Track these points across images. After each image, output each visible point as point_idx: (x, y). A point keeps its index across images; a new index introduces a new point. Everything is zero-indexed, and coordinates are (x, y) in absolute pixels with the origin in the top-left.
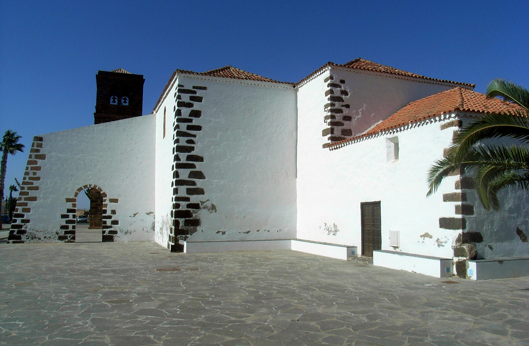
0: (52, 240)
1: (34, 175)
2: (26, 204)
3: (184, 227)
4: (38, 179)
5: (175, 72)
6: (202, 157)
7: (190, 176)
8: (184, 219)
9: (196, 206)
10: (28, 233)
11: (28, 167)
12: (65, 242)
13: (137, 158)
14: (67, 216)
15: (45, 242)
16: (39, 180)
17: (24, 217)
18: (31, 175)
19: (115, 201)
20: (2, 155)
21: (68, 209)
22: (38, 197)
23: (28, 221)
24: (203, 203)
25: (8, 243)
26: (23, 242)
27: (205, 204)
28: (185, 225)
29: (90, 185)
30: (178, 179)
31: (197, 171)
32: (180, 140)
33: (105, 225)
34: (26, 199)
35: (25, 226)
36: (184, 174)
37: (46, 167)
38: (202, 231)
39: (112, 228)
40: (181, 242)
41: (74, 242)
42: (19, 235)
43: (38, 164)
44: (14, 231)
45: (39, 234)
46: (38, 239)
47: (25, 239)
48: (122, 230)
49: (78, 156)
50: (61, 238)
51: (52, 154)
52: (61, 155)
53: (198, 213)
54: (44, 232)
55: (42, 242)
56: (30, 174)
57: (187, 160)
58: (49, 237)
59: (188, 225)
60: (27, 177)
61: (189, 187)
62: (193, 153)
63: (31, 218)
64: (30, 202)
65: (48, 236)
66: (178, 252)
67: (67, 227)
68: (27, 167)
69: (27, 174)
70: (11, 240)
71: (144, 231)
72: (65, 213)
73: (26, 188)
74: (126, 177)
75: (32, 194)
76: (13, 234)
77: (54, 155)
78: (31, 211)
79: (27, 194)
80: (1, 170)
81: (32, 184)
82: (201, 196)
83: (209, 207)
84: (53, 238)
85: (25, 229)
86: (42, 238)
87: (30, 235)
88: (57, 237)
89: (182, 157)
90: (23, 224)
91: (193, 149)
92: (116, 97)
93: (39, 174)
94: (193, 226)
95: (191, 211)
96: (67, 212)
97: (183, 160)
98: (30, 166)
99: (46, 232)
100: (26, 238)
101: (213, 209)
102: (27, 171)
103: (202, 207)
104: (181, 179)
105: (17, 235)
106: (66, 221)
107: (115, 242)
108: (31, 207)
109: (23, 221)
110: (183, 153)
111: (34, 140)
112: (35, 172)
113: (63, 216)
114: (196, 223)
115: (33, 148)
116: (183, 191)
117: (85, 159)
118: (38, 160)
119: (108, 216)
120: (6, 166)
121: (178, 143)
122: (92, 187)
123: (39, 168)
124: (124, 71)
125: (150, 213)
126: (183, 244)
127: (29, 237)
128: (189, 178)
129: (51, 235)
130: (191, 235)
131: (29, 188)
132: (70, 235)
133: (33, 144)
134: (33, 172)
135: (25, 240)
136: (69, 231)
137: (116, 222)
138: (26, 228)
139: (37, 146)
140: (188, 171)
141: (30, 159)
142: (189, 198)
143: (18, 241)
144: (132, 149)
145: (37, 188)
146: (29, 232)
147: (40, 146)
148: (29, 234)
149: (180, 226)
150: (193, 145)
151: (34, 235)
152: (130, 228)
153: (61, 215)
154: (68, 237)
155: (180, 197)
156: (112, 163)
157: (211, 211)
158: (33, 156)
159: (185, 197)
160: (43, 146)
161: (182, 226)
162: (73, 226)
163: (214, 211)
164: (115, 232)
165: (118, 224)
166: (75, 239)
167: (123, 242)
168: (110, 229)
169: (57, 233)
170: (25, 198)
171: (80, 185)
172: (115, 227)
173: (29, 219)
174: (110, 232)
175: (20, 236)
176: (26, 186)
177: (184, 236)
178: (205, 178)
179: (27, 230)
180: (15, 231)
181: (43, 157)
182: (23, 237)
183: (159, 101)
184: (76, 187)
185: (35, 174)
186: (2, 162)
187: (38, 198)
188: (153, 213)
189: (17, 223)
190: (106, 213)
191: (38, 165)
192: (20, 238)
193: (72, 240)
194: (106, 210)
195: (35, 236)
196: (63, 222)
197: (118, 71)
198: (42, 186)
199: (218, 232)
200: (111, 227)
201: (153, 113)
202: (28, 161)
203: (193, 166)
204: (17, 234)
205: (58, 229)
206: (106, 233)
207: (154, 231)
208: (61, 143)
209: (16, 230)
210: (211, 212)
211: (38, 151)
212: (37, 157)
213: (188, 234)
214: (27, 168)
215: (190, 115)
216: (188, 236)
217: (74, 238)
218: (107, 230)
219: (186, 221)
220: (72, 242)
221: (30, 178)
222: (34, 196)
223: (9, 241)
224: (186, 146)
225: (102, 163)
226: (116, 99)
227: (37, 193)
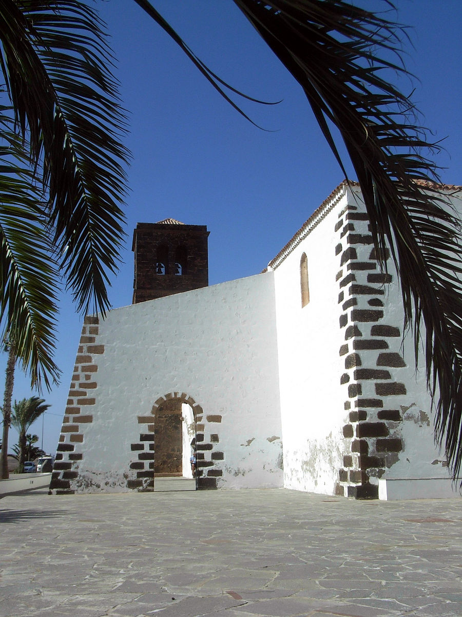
0: (117, 488)
1: (87, 379)
2: (75, 429)
3: (376, 453)
4: (93, 385)
5: (341, 185)
6: (397, 328)
7: (379, 363)
8: (375, 439)
9: (394, 415)
10: (80, 476)
11: (78, 367)
12: (139, 491)
13: (249, 346)
14: (141, 447)
15: (107, 492)
16: (95, 387)
17: (73, 450)
18: (83, 380)
19: (217, 419)
20: (8, 360)
21: (141, 435)
22: (93, 416)
23: (79, 457)
24: (405, 409)
25: (50, 493)
26: (72, 492)
27: (408, 411)
28: (378, 450)
29: (176, 394)
30: (359, 368)
31: (390, 354)
32: (359, 300)
33: (202, 460)
34: (75, 420)
35: (75, 465)
36: (370, 359)
37: (105, 366)
38: (407, 459)
39: (213, 465)
40: (372, 480)
41: (153, 491)
42: (67, 480)
43: (93, 360)
44: (58, 474)
45: (97, 478)
46: (95, 486)
47: (76, 486)
48: (230, 468)
49: (154, 346)
50: (132, 485)
51: (115, 344)
52: (128, 346)
53: (399, 428)
54: (105, 474)
55: (102, 491)
56: (81, 378)
57: (372, 335)
58: (114, 483)
59: (383, 450)
60: (77, 383)
61: (379, 381)
62: (381, 322)
63: (84, 452)
64: (82, 424)
65: (111, 481)
66: (369, 499)
67: (141, 466)
68: (75, 367)
69: (76, 378)
70: (54, 489)
71: (266, 470)
72: (137, 441)
73: (75, 402)
74: (233, 378)
75: (85, 410)
76: (57, 478)
77: (117, 346)
78: (84, 439)
79: (77, 411)
80: (6, 382)
81: (85, 394)
82: (401, 397)
83: (417, 417)
84: (120, 485)
85: (75, 470)
86: (102, 484)
87: (83, 480)
88: (126, 483)
89: (363, 329)
90: (72, 461)
91: (380, 314)
92: (162, 265)
93: (95, 376)
94: (391, 451)
95: (386, 425)
96: (141, 440)
97: (366, 335)
98: (80, 365)
99: (109, 474)
100: (77, 484)
101: (424, 421)
102: (76, 373)
103: (404, 417)
104: (366, 368)
105: (63, 480)
106: (139, 455)
107: (219, 490)
108: (84, 433)
109: (72, 457)
110: (366, 323)
111: (85, 323)
112: (89, 375)
113: (135, 447)
114: (396, 445)
115: (84, 335)
116: (369, 389)
117: (166, 351)
118: (92, 355)
119: (205, 445)
120: (13, 376)
121: (355, 306)
122: (179, 396)
123: (94, 369)
124: (174, 222)
125: (274, 438)
126: (377, 484)
127: (81, 483)
128: (378, 365)
129: (116, 480)
130: (389, 467)
131: (80, 402)
132: (146, 479)
133: (84, 328)
134: (86, 375)
135: (76, 488)
136: (144, 472)
137: (218, 456)
138: (77, 468)
139: (90, 333)
140: (376, 353)
141: (80, 354)
142: (382, 401)
143: (66, 490)
144: (239, 331)
145: (92, 401)
146: (82, 475)
147: (95, 331)
148: (81, 478)
149: (369, 451)
150: (380, 308)
151: (90, 480)
152: (243, 466)
153: (131, 445)
154: (144, 483)
155: (366, 400)
156: (208, 355)
157: (420, 423)
158: (85, 349)
159: (374, 399)
160: (100, 331)
161: (373, 452)
162: (150, 463)
163: (425, 423)
164: (219, 473)
165: (223, 459)
166: (153, 486)
167: (231, 489)
168: (210, 468)
169: (126, 476)
170: (74, 418)
171: (159, 394)
172: (218, 465)
173: (81, 453)
174: (211, 473)
175: (68, 482)
176: (75, 399)
177: (377, 470)
178: (405, 365)
179: (79, 471)
180: (60, 473)
181: (99, 350)
182: (73, 484)
183: (288, 246)
184: (153, 397)
185: (88, 377)
186: (8, 370)
187: (94, 418)
188: (279, 438)
189: (63, 460)
190: (203, 440)
191: (93, 363)
192: (67, 485)
193: (149, 488)
194: (203, 435)
195: (91, 482)
196: (134, 457)
197: (168, 221)
198: (99, 398)
199: (436, 462)
200: (211, 464)
201: (266, 271)
202: (78, 356)
203: (384, 345)
204: (63, 478)
205: (126, 469)
206: (205, 475)
207: (281, 470)
208: (127, 326)
209: (62, 472)
210: (420, 426)
211: (91, 340)
212: (90, 350)
213: (383, 466)
214: (76, 369)
215: (371, 257)
216: (383, 469)
217: (152, 484)
218: (205, 470)
219: (378, 442)
220: (149, 491)
221: (81, 385)
222: (87, 414)
223: (52, 490)
224: (369, 310)
225: (193, 357)
226: (163, 267)
227: (92, 410)
